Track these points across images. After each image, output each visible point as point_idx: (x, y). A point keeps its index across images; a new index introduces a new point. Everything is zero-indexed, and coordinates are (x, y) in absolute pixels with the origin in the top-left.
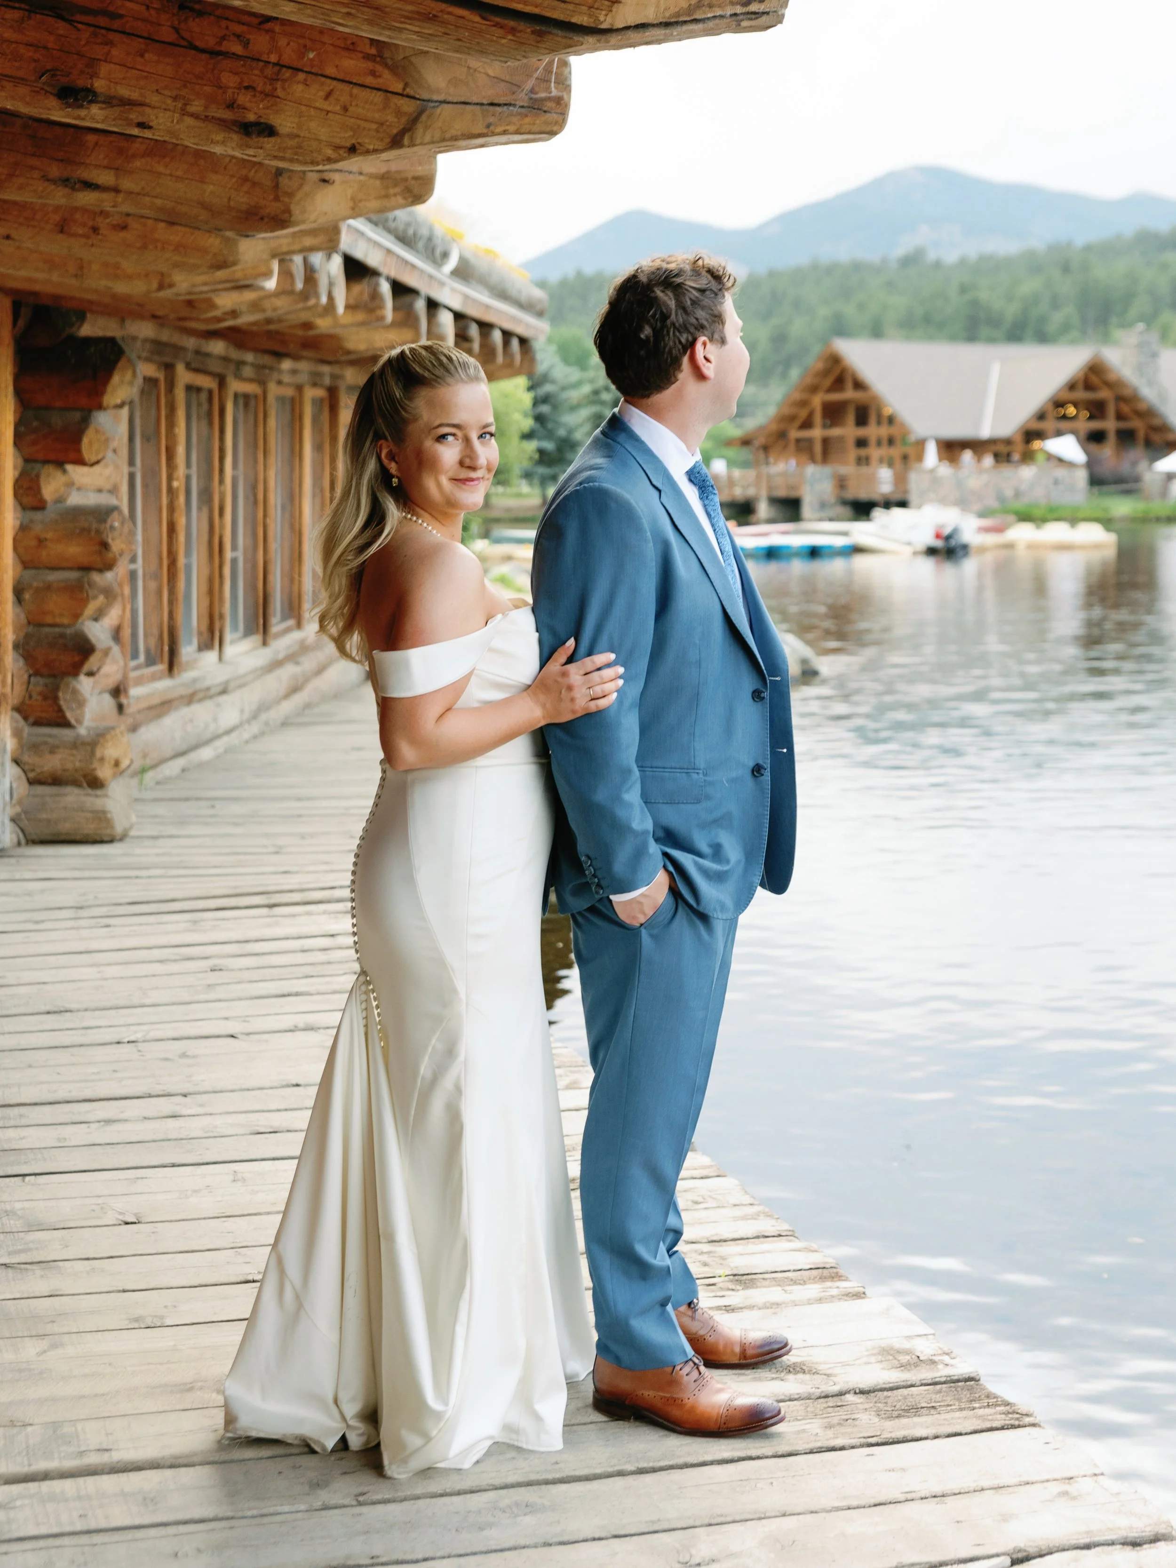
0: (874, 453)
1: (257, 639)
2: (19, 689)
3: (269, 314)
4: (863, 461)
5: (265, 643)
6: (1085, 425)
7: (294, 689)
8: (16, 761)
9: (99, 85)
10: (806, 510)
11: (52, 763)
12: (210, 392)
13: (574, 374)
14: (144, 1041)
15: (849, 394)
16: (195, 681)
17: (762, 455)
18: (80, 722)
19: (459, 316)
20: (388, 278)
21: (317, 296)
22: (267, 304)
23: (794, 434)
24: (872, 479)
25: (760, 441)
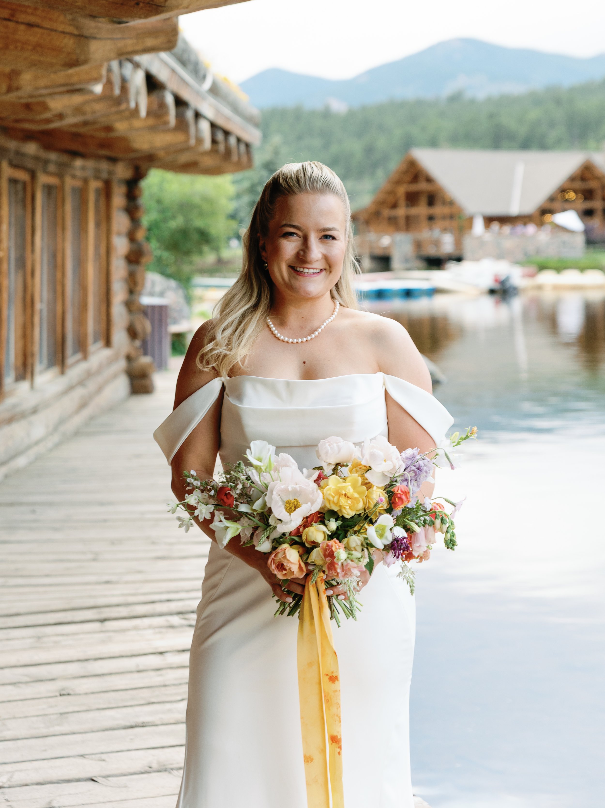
0: (438, 224)
1: (55, 370)
3: (89, 117)
5: (63, 372)
6: (582, 205)
7: (83, 405)
10: (396, 263)
12: (24, 184)
14: (10, 787)
15: (422, 186)
16: (15, 406)
17: (365, 227)
19: (213, 126)
20: (172, 92)
21: (128, 101)
22: (87, 109)
23: (386, 212)
24: (439, 242)
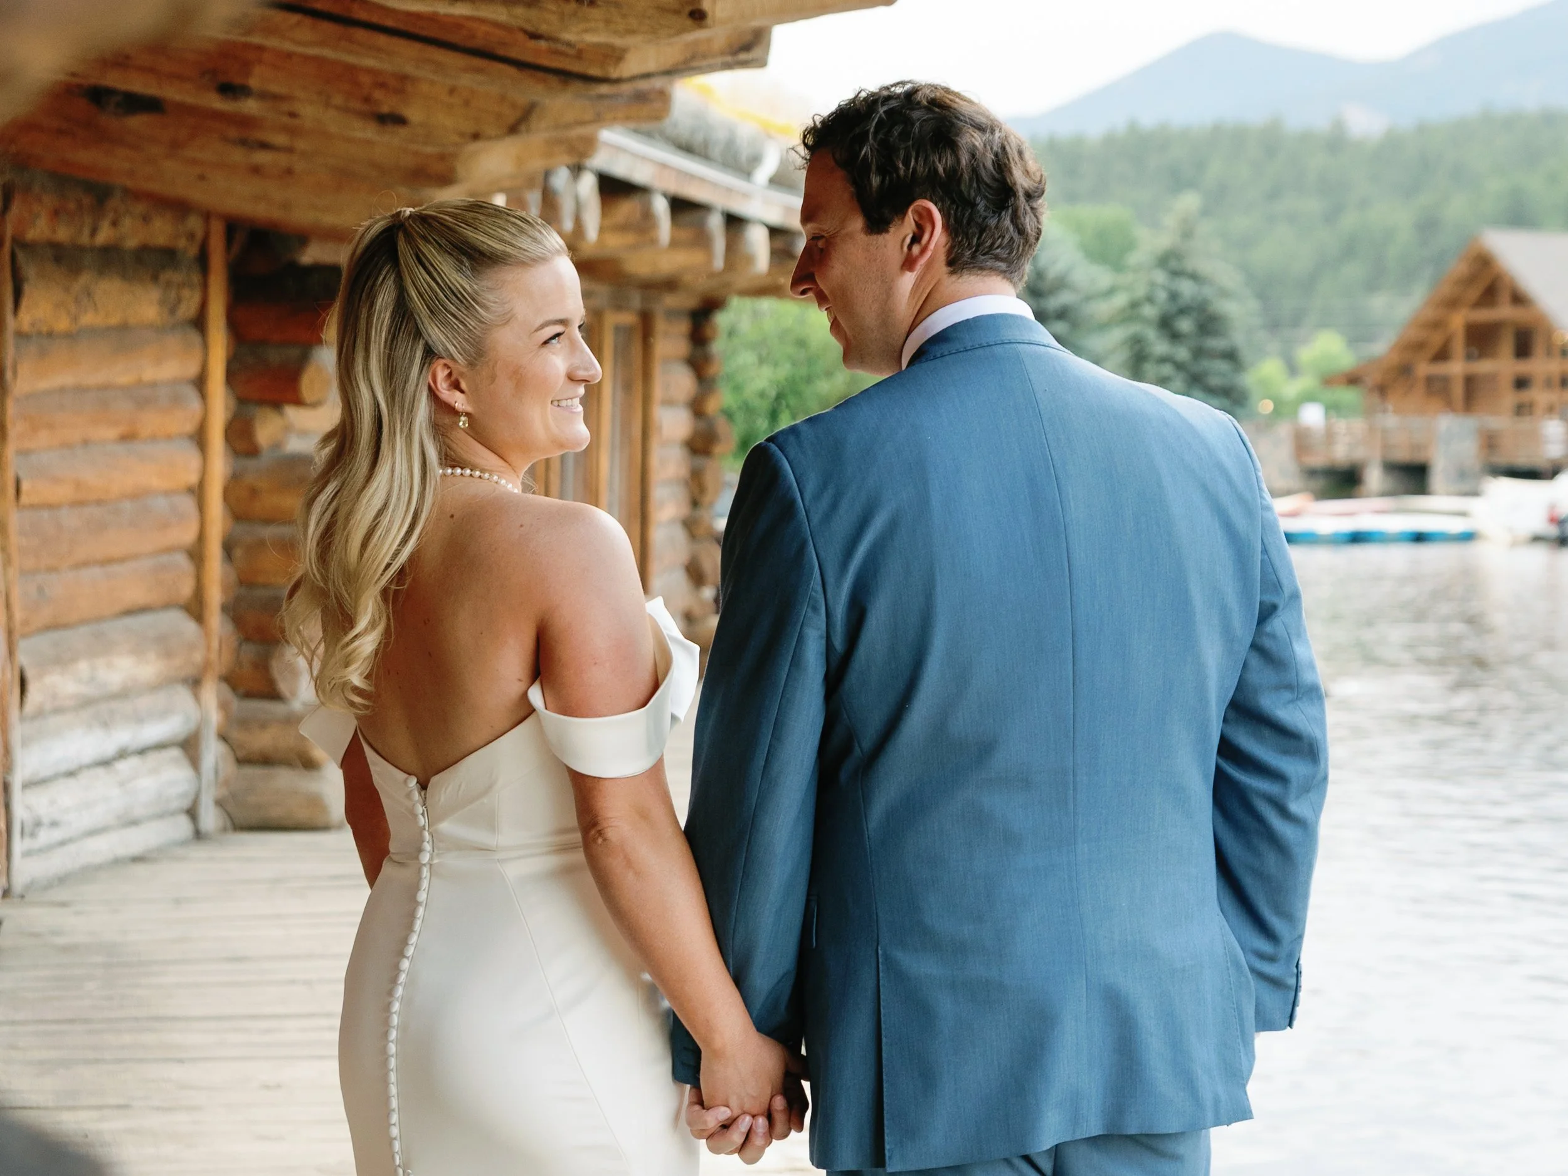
0: (1539, 396)
2: (227, 657)
4: (1522, 410)
8: (223, 737)
9: (254, 82)
10: (1438, 477)
11: (262, 740)
13: (1104, 278)
15: (1504, 311)
17: (1376, 399)
18: (294, 694)
19: (775, 232)
20: (665, 195)
23: (1424, 369)
24: (1535, 437)
25: (1371, 380)
